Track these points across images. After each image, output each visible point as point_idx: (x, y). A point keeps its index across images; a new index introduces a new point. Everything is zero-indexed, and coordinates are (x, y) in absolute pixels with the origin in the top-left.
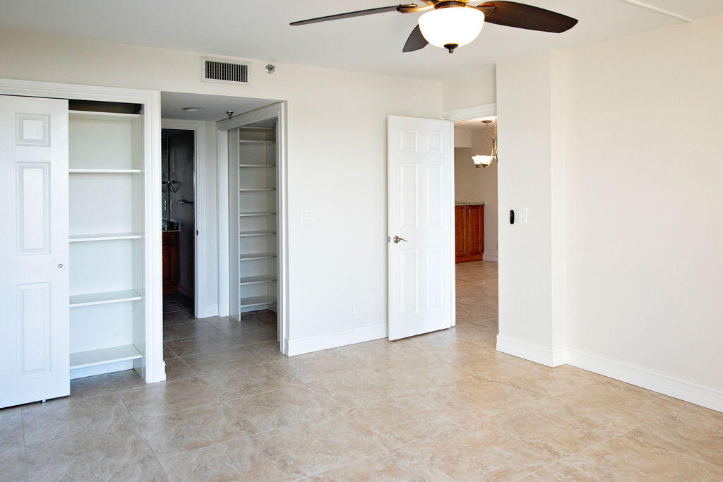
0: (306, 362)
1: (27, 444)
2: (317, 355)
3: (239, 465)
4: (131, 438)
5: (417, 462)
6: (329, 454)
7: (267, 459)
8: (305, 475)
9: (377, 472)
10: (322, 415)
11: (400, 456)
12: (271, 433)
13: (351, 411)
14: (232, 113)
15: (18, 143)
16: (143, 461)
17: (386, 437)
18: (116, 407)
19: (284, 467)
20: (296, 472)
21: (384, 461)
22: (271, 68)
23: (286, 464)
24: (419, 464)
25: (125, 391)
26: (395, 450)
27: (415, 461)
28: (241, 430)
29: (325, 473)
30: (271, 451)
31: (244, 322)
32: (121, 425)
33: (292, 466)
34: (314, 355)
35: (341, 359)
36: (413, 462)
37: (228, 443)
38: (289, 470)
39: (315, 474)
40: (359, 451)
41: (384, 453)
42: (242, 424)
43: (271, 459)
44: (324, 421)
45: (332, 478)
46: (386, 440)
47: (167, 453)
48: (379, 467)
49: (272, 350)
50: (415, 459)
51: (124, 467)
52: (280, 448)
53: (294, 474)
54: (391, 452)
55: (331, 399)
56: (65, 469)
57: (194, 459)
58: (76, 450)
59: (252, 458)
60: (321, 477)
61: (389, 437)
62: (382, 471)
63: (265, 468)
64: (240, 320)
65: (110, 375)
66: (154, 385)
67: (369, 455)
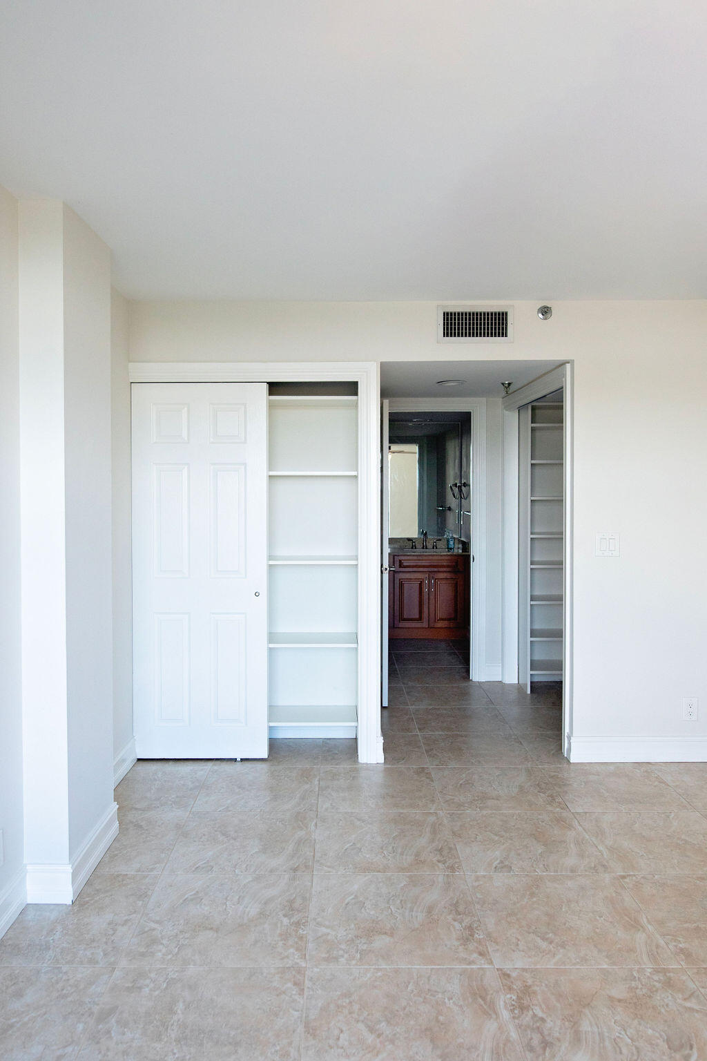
0: (591, 778)
1: (194, 809)
2: (619, 770)
3: (407, 914)
4: (301, 833)
5: (696, 1007)
6: (547, 939)
7: (450, 918)
8: (491, 963)
9: (611, 998)
10: (572, 871)
11: (669, 984)
12: (477, 879)
13: (623, 877)
14: (509, 384)
15: (212, 440)
16: (295, 870)
17: (662, 942)
18: (307, 786)
19: (467, 939)
20: (481, 954)
21: (633, 984)
22: (545, 311)
23: (472, 935)
24: (697, 1011)
25: (329, 767)
26: (665, 971)
27: (692, 1004)
28: (439, 861)
29: (524, 970)
30: (461, 908)
31: (535, 696)
32: (299, 813)
33: (480, 942)
34: (612, 768)
35: (656, 783)
36: (688, 1004)
37: (410, 877)
38: (471, 946)
39: (507, 966)
40: (600, 951)
41: (641, 971)
42: (445, 852)
43: (455, 920)
44: (570, 884)
45: (530, 982)
46: (658, 946)
47: (329, 867)
48: (619, 991)
49: (552, 747)
50: (693, 1000)
51: (271, 871)
52: (478, 906)
53: (475, 955)
54: (656, 971)
55: (601, 848)
56: (211, 853)
57: (356, 887)
58: (236, 832)
59: (430, 910)
60: (514, 974)
61: (667, 944)
62: (619, 1001)
63: (439, 930)
64: (529, 692)
65: (326, 741)
66: (368, 767)
67: (614, 964)
